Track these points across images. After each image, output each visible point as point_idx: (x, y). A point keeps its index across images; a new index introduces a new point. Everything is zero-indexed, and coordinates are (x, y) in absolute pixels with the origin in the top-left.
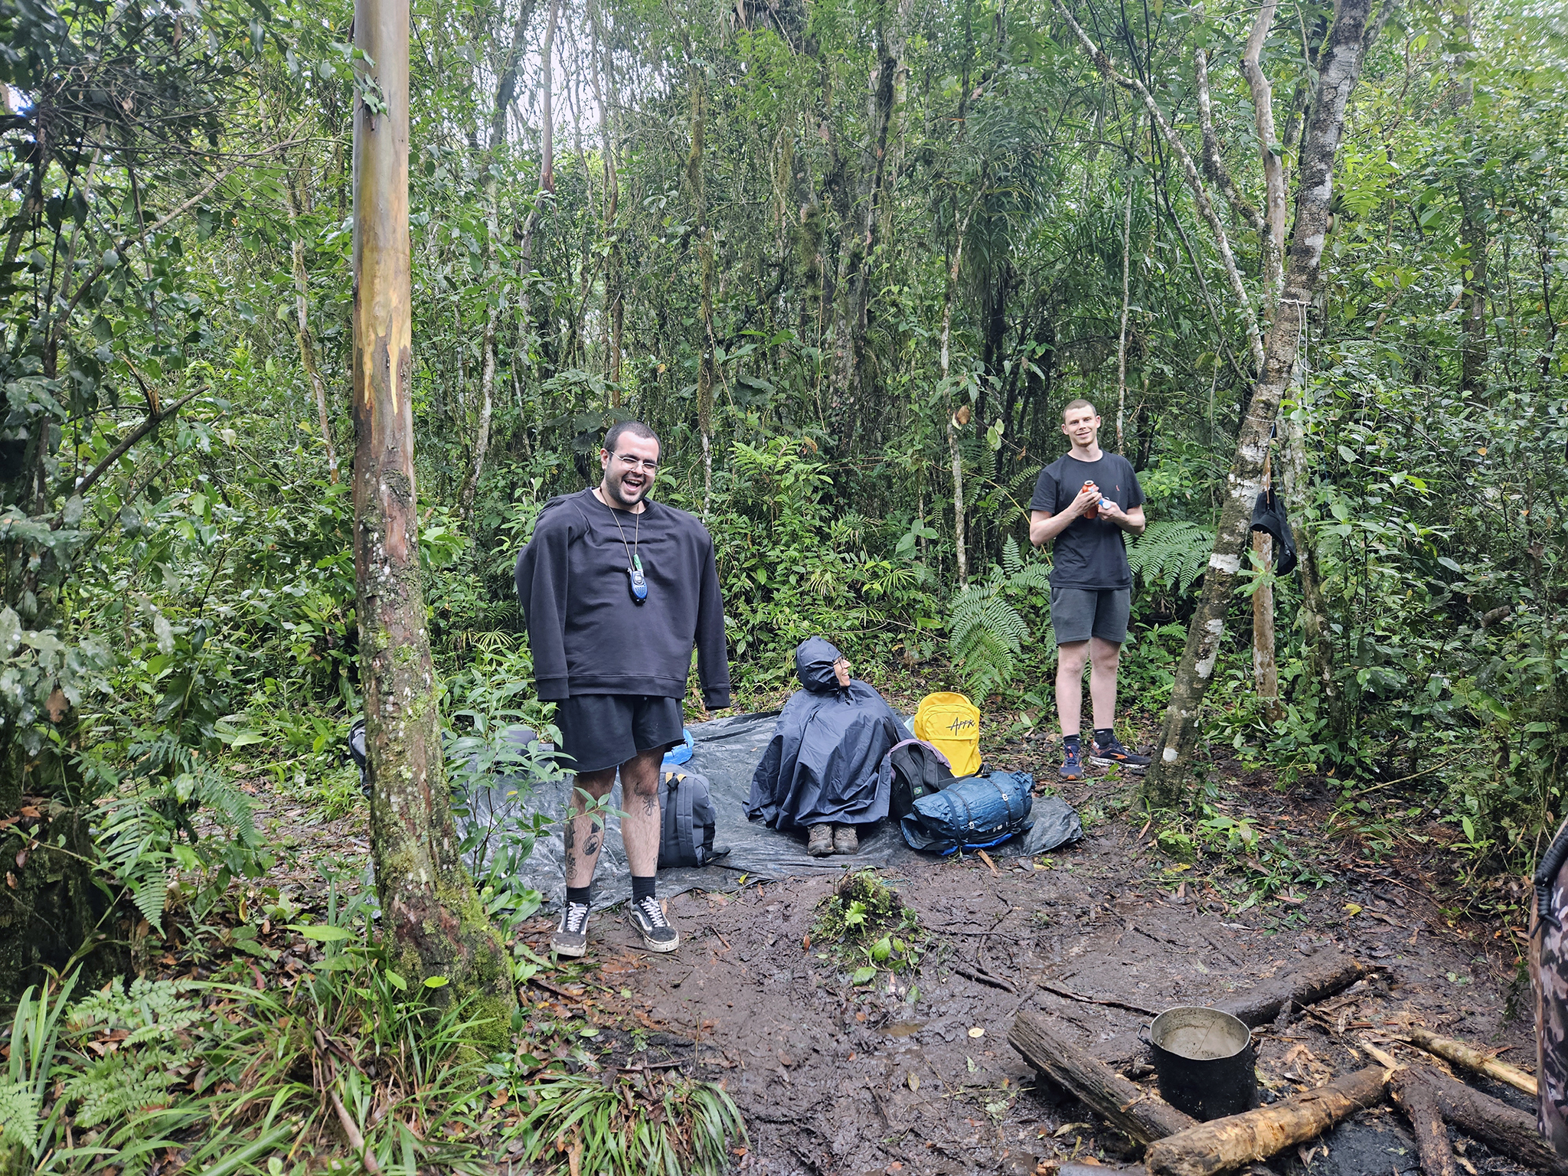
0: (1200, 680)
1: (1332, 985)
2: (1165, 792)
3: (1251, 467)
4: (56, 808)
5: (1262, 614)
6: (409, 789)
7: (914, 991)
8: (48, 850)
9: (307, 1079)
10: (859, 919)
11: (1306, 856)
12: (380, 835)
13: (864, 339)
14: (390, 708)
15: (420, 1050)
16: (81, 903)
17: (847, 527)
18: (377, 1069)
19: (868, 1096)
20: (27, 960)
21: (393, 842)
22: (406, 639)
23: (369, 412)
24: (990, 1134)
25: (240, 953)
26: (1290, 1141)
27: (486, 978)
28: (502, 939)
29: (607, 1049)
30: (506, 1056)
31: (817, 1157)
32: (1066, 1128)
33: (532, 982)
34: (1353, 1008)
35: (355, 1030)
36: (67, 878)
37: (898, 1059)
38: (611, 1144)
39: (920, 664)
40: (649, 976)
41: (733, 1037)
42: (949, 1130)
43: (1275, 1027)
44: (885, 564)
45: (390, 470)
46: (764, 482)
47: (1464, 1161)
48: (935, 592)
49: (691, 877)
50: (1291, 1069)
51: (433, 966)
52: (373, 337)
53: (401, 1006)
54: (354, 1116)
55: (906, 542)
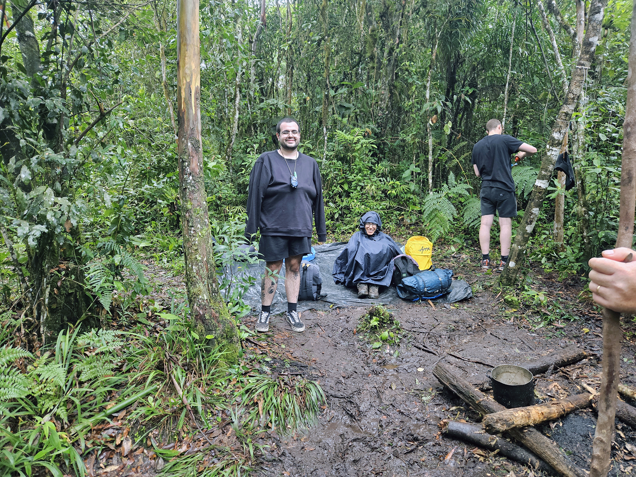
0: (528, 234)
1: (572, 360)
2: (509, 280)
3: (557, 142)
4: (72, 265)
5: (559, 207)
6: (200, 264)
7: (397, 353)
8: (69, 281)
9: (162, 369)
10: (376, 323)
11: (568, 308)
12: (189, 281)
13: (393, 86)
14: (192, 232)
15: (204, 362)
16: (81, 301)
17: (383, 167)
18: (188, 368)
19: (375, 390)
20: (62, 321)
21: (194, 284)
22: (198, 205)
23: (183, 113)
24: (423, 408)
25: (140, 323)
26: (545, 419)
27: (229, 336)
28: (235, 322)
29: (275, 366)
30: (236, 366)
31: (353, 411)
32: (454, 408)
33: (247, 340)
34: (581, 370)
35: (180, 353)
36: (76, 291)
37: (388, 377)
38: (274, 401)
39: (410, 225)
40: (293, 340)
41: (323, 365)
42: (406, 405)
43: (545, 375)
44: (398, 182)
45: (192, 137)
46: (348, 147)
47: (620, 432)
48: (419, 195)
49: (311, 304)
50: (550, 392)
51: (209, 331)
52: (185, 82)
53: (197, 345)
54: (179, 384)
55: (407, 174)
